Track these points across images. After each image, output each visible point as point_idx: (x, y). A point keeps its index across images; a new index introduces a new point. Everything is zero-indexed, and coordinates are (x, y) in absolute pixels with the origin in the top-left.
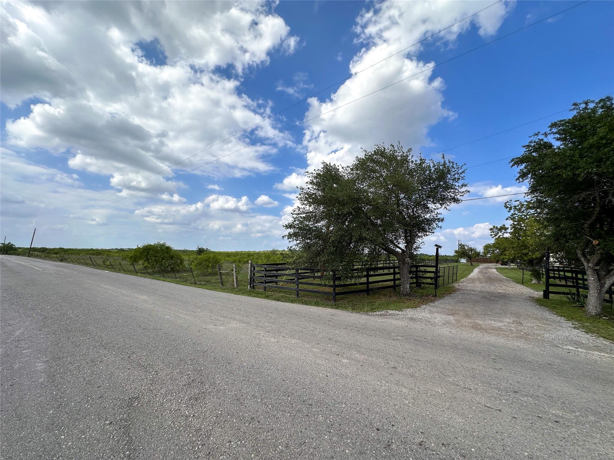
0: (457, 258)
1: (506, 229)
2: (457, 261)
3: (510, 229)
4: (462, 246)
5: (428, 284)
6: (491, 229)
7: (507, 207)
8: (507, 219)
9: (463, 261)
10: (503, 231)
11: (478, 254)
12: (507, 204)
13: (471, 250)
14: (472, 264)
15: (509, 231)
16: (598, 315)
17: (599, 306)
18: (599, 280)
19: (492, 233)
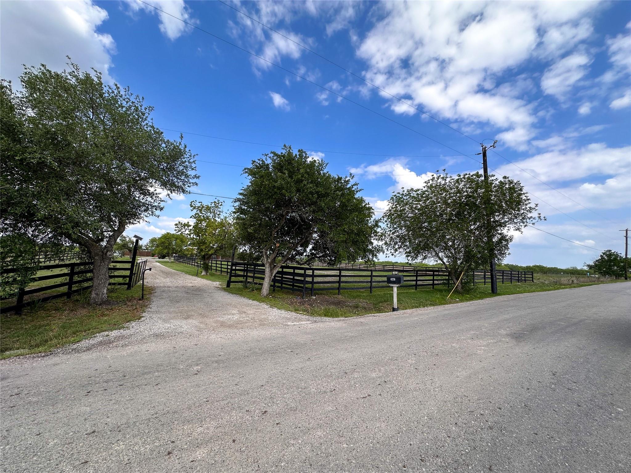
1: (189, 226)
3: (192, 226)
5: (120, 284)
6: (176, 225)
7: (191, 206)
8: (191, 217)
10: (186, 227)
12: (193, 203)
15: (191, 228)
16: (267, 295)
17: (268, 289)
18: (271, 271)
19: (177, 229)
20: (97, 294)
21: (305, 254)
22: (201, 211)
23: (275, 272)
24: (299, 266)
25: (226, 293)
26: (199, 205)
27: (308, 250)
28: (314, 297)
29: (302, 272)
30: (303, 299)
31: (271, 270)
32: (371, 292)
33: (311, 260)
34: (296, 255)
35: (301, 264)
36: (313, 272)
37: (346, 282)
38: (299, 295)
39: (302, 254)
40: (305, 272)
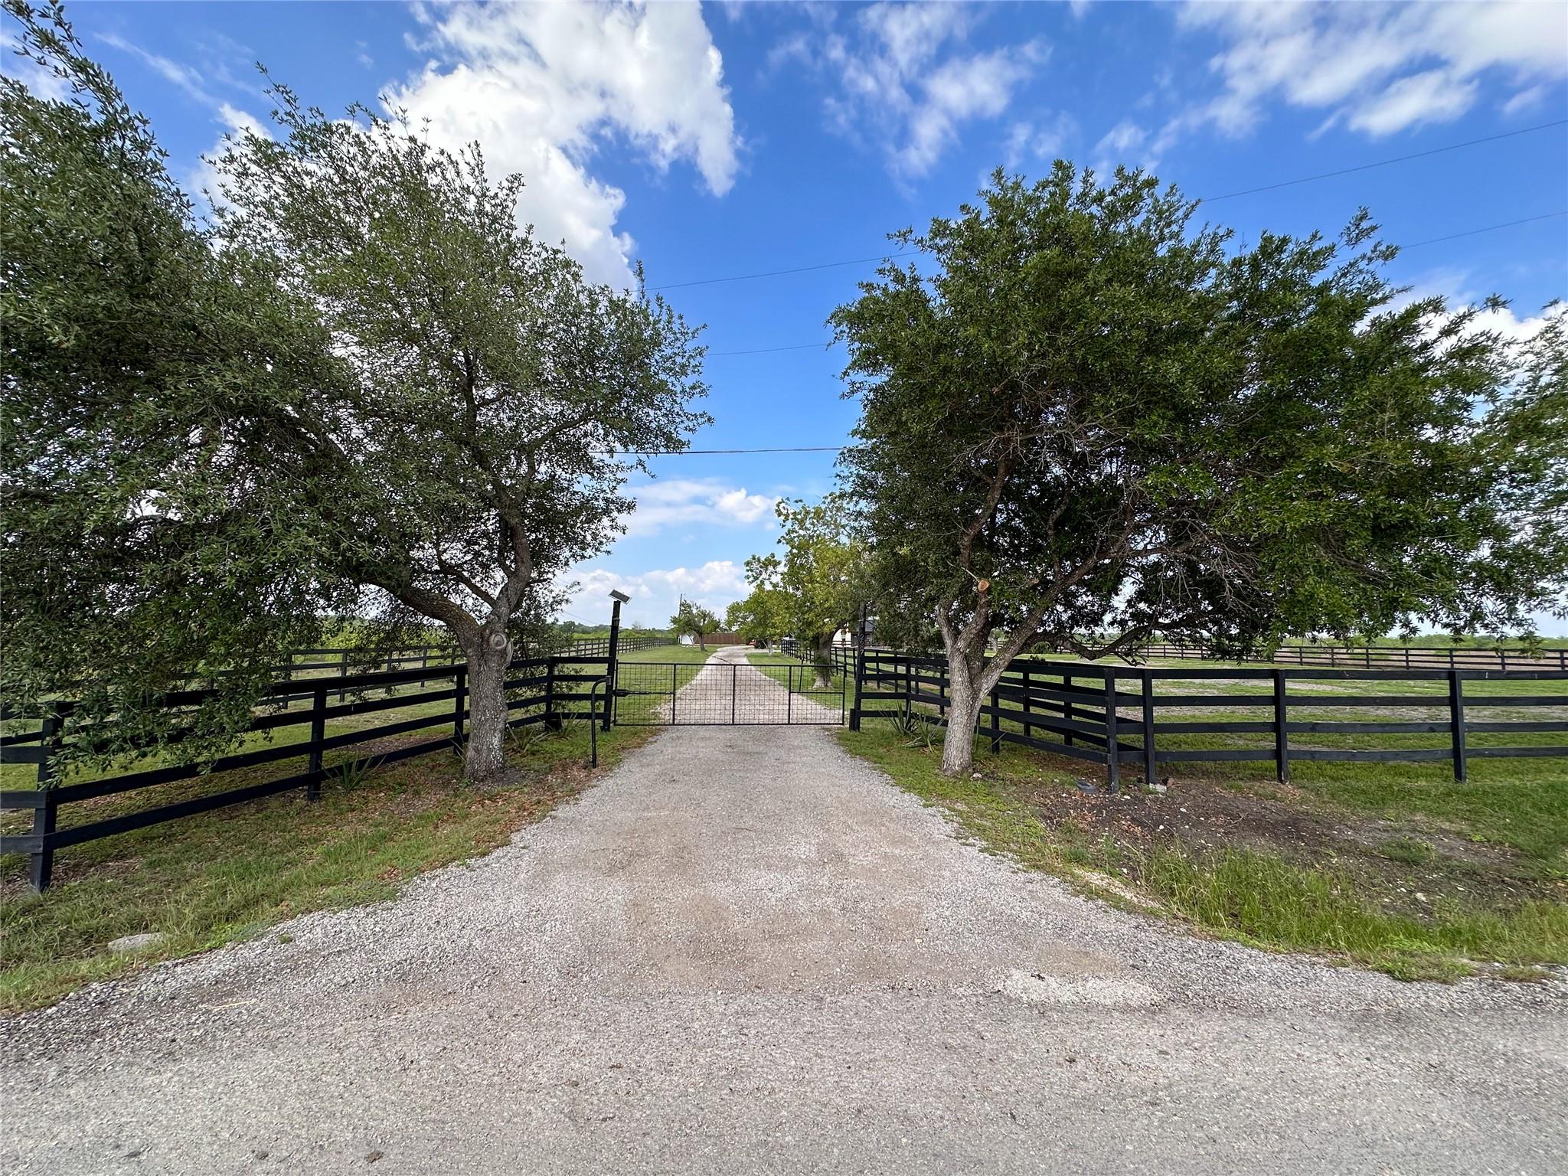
0: (675, 635)
1: (776, 564)
2: (675, 642)
3: (783, 563)
4: (685, 607)
5: (580, 716)
6: (748, 564)
7: (780, 514)
8: (779, 541)
9: (687, 640)
10: (771, 568)
11: (716, 625)
12: (782, 505)
13: (704, 615)
14: (703, 649)
15: (782, 568)
16: (964, 769)
17: (967, 748)
18: (971, 683)
19: (750, 573)
20: (477, 750)
21: (1108, 618)
22: (801, 523)
23: (988, 684)
24: (1086, 661)
25: (838, 752)
26: (797, 508)
27: (1119, 602)
28: (1160, 788)
29: (1099, 684)
30: (1109, 791)
31: (973, 680)
32: (1459, 776)
33: (1135, 634)
34: (1075, 621)
35: (1093, 655)
36: (1147, 687)
37: (1314, 728)
38: (1094, 773)
39: (1095, 619)
40: (1110, 684)
